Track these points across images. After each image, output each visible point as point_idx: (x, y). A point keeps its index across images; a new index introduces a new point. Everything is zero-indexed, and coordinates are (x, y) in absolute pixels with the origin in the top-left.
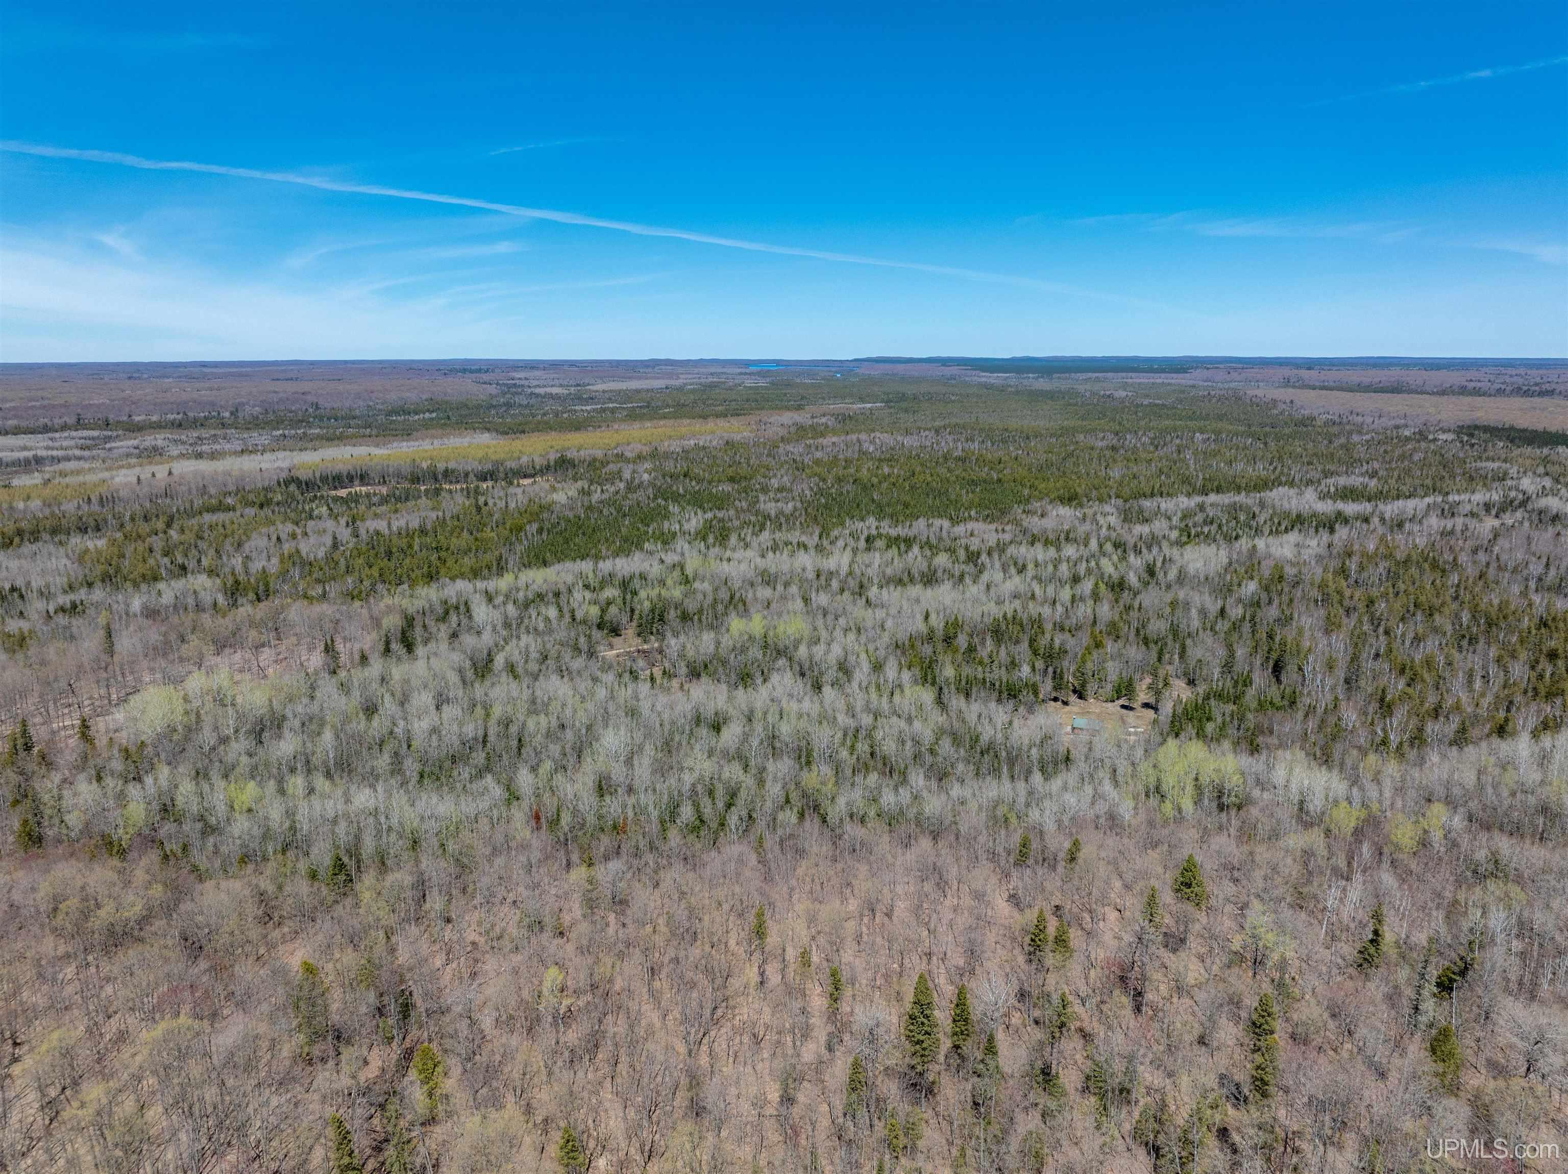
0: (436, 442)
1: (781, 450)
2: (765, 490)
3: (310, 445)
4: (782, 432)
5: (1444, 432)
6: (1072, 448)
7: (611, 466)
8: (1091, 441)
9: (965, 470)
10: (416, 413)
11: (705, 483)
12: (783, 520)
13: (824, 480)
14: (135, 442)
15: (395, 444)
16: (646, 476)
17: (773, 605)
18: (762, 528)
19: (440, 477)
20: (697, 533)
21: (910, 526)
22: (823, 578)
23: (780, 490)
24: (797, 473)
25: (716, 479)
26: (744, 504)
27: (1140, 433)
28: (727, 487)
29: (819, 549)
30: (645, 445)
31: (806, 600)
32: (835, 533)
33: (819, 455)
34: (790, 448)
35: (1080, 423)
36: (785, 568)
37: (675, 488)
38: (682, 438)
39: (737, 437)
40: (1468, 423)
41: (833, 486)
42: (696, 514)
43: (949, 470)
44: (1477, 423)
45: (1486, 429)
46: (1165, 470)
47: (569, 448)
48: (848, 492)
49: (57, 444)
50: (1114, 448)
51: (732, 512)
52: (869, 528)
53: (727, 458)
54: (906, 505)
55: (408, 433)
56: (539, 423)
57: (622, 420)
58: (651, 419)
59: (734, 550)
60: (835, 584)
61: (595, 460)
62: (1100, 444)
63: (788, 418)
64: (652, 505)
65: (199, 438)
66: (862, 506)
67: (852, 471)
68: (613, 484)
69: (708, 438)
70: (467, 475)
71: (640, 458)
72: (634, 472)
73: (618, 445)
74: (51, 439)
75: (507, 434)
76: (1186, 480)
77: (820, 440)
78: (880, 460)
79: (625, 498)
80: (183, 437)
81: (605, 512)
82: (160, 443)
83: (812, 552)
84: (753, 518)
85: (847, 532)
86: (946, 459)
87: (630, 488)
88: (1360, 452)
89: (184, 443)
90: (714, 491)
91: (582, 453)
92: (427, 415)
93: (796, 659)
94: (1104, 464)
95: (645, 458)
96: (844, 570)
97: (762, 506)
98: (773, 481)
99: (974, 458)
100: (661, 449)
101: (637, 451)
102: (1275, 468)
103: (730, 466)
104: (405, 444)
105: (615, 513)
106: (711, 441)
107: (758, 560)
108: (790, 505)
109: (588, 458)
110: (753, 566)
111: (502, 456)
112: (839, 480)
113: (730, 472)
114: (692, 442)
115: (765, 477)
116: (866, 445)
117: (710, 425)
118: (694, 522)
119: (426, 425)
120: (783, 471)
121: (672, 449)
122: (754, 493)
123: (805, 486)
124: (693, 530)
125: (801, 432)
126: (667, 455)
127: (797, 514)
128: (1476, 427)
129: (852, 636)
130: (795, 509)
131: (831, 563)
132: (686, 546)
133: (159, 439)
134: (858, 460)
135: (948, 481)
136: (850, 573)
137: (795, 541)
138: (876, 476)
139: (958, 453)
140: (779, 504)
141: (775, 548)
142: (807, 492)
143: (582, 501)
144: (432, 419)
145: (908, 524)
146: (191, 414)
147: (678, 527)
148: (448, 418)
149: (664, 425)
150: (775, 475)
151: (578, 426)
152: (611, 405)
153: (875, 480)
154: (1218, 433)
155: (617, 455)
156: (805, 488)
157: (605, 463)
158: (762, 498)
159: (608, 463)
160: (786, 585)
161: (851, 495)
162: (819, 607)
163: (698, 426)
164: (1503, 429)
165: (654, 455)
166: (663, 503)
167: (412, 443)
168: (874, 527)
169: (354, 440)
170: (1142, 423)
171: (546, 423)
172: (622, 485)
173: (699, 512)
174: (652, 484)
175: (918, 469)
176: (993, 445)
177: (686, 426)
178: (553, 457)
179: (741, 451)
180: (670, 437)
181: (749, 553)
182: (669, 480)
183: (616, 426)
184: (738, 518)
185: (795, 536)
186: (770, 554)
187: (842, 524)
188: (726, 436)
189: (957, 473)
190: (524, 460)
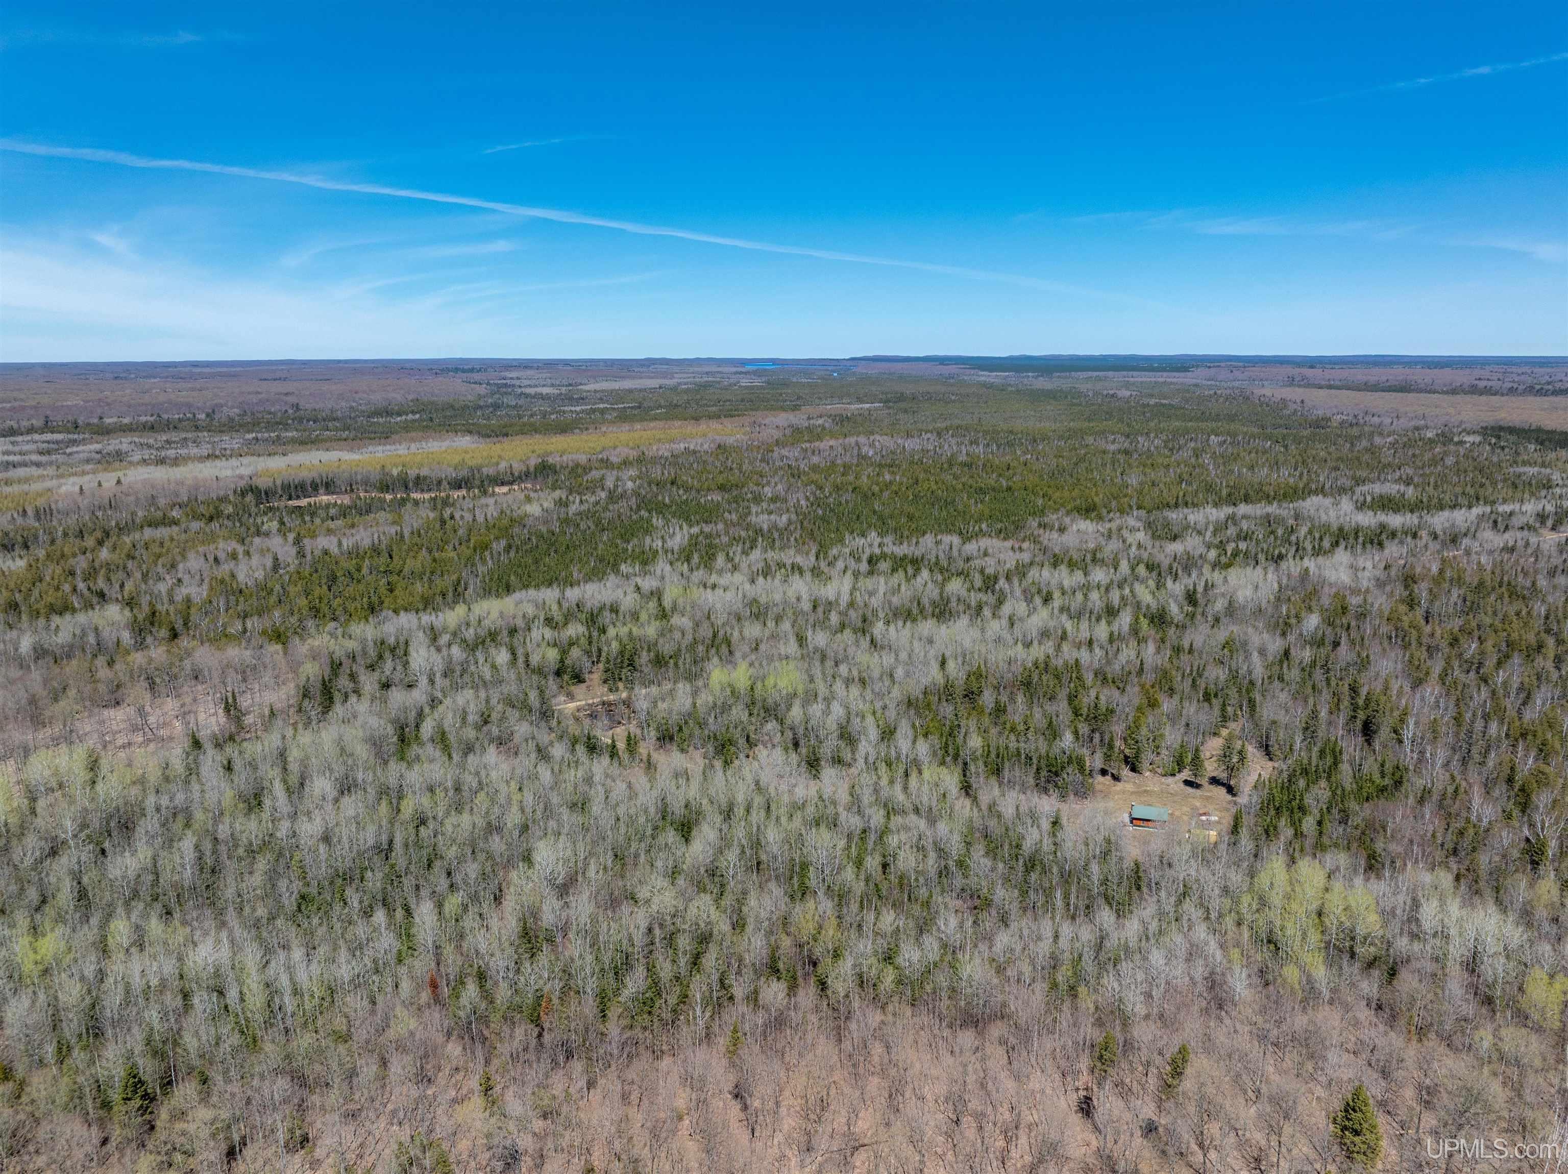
0: (413, 445)
1: (776, 455)
2: (757, 499)
3: (280, 449)
4: (777, 434)
5: (1468, 433)
6: (1083, 452)
7: (594, 472)
8: (1102, 445)
9: (972, 477)
10: (399, 414)
11: (693, 492)
12: (776, 535)
13: (821, 488)
14: (98, 447)
15: (371, 448)
16: (630, 484)
17: (763, 647)
18: (753, 543)
19: (411, 484)
20: (682, 550)
21: (917, 543)
22: (820, 610)
23: (774, 499)
24: (792, 480)
25: (705, 486)
26: (734, 516)
27: (1152, 435)
28: (716, 497)
29: (816, 572)
30: (632, 449)
31: (801, 640)
32: (834, 551)
33: (815, 459)
34: (785, 452)
35: (1087, 424)
36: (778, 597)
37: (660, 498)
38: (672, 441)
39: (730, 440)
40: (1492, 424)
41: (831, 494)
42: (681, 528)
43: (956, 477)
44: (1502, 423)
45: (1512, 430)
46: (1185, 476)
47: (551, 453)
48: (847, 502)
49: (17, 449)
50: (1126, 452)
51: (720, 526)
52: (871, 545)
53: (718, 464)
54: (911, 518)
55: (385, 436)
56: (524, 425)
57: (612, 422)
58: (642, 420)
59: (720, 572)
60: (834, 618)
61: (577, 465)
62: (1112, 447)
63: (783, 419)
64: (634, 517)
65: (168, 442)
66: (863, 518)
67: (851, 478)
68: (593, 493)
69: (700, 441)
70: (439, 483)
71: (626, 463)
72: (618, 479)
73: (604, 449)
74: (13, 443)
75: (489, 436)
76: (1209, 488)
77: (817, 444)
78: (880, 466)
79: (606, 509)
80: (151, 441)
81: (583, 526)
82: (125, 447)
83: (808, 576)
84: (743, 534)
85: (847, 550)
86: (951, 465)
87: (613, 497)
88: (1387, 456)
89: (149, 447)
90: (702, 501)
91: (565, 458)
92: (410, 417)
93: (788, 722)
94: (1119, 471)
95: (631, 463)
96: (845, 599)
97: (754, 519)
98: (766, 489)
99: (980, 463)
100: (650, 454)
101: (623, 455)
102: (1301, 475)
103: (721, 472)
104: (380, 448)
105: (593, 527)
106: (702, 445)
107: (747, 586)
108: (785, 518)
109: (571, 464)
110: (740, 595)
111: (480, 461)
112: (837, 488)
113: (721, 480)
114: (682, 446)
115: (757, 485)
116: (864, 450)
117: (703, 426)
118: (678, 538)
119: (407, 428)
120: (777, 479)
121: (660, 453)
122: (746, 503)
123: (800, 495)
124: (676, 548)
125: (796, 434)
126: (655, 460)
127: (792, 528)
128: (1501, 428)
129: (855, 691)
130: (790, 522)
131: (829, 591)
132: (668, 568)
133: (122, 443)
134: (857, 465)
135: (955, 490)
136: (851, 604)
137: (789, 562)
138: (877, 484)
139: (962, 458)
140: (773, 517)
141: (766, 572)
142: (803, 502)
143: (558, 514)
144: (414, 421)
145: (914, 541)
146: (165, 416)
147: (660, 544)
148: (431, 419)
149: (654, 428)
150: (768, 483)
151: (564, 429)
152: (601, 406)
153: (876, 489)
154: (1233, 435)
155: (602, 460)
156: (800, 498)
157: (587, 469)
158: (754, 509)
159: (591, 469)
160: (778, 619)
161: (850, 505)
162: (816, 650)
163: (690, 428)
164: (1530, 430)
165: (641, 460)
166: (647, 514)
167: (388, 447)
168: (876, 544)
169: (328, 444)
170: (1152, 424)
171: (531, 425)
172: (603, 495)
173: (685, 526)
174: (636, 493)
175: (922, 476)
176: (998, 447)
177: (677, 428)
178: (533, 462)
179: (734, 455)
180: (659, 440)
181: (738, 578)
182: (655, 489)
183: (604, 429)
184: (727, 533)
185: (789, 556)
186: (761, 579)
187: (841, 541)
188: (719, 439)
189: (963, 480)
190: (503, 465)
